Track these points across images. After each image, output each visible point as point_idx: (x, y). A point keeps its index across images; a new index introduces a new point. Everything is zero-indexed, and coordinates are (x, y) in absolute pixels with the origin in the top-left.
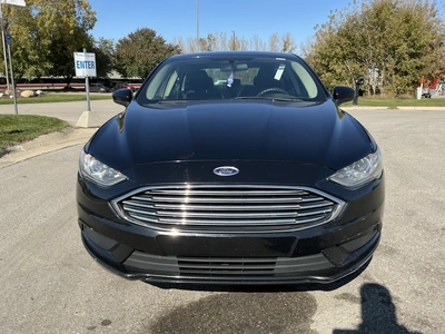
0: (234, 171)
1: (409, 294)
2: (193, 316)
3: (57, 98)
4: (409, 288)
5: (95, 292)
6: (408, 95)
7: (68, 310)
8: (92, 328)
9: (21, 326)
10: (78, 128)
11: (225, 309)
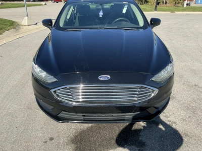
0: (108, 78)
1: (181, 120)
2: (89, 134)
3: (10, 5)
4: (180, 117)
5: (45, 123)
6: (180, 5)
7: (34, 133)
8: (46, 142)
9: (14, 142)
10: (23, 25)
11: (103, 130)
